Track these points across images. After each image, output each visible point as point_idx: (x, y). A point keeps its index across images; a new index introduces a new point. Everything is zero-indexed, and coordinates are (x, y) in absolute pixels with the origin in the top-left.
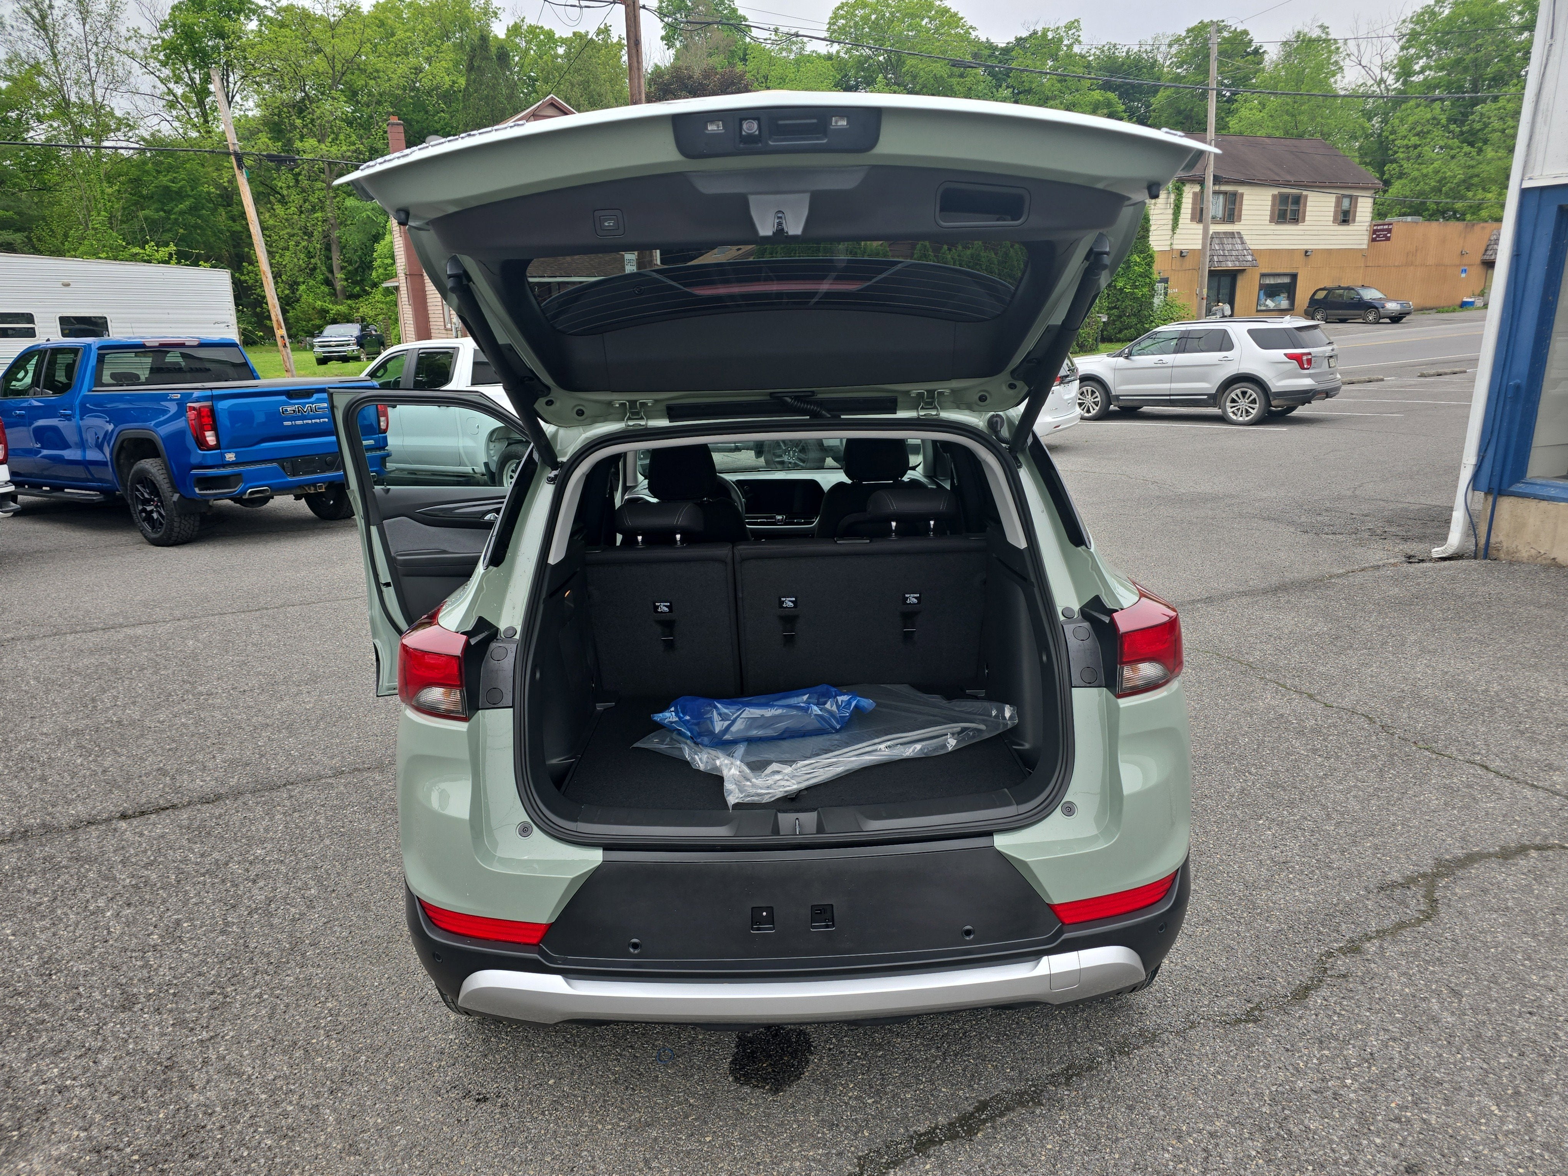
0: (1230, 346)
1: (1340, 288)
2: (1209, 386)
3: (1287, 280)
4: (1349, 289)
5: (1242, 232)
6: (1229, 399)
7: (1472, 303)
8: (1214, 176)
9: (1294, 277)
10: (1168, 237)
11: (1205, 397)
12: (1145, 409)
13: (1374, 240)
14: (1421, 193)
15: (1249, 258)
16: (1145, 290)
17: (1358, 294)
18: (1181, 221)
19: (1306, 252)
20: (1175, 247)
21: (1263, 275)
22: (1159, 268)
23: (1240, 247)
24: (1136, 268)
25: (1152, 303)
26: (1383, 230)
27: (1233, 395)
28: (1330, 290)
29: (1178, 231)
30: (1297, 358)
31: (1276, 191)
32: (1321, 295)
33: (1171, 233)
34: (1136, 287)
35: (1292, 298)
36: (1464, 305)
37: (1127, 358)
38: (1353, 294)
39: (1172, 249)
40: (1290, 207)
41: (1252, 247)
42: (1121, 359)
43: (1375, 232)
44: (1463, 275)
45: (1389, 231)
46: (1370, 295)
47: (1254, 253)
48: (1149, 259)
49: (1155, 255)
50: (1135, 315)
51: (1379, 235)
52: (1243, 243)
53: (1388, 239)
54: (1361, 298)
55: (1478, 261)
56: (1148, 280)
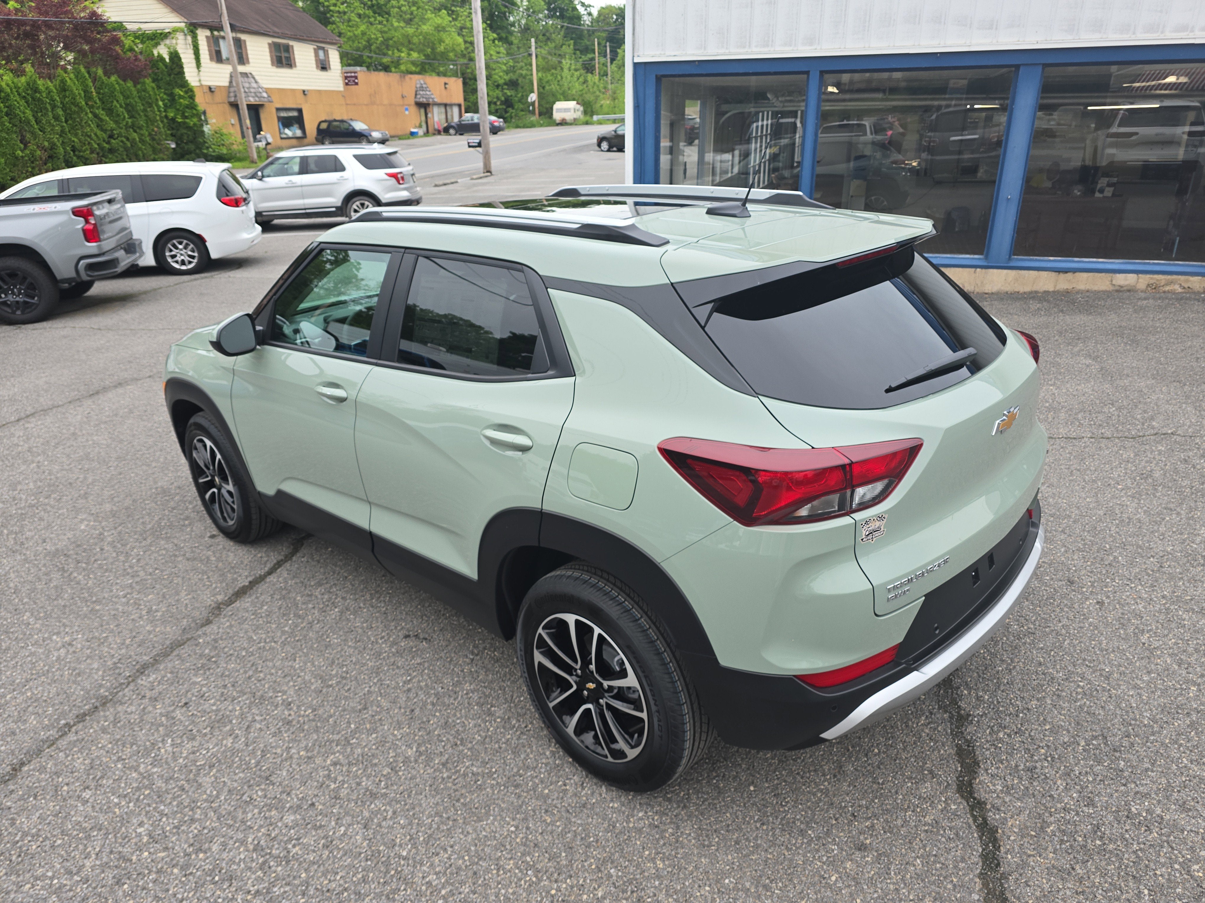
0: (342, 169)
1: (335, 121)
2: (336, 200)
3: (295, 114)
4: (342, 121)
5: (254, 73)
6: (352, 210)
7: (417, 133)
8: (230, 24)
9: (300, 111)
10: (196, 74)
11: (334, 209)
12: (276, 222)
13: (347, 84)
14: (358, 49)
15: (265, 95)
16: (195, 120)
17: (350, 125)
18: (202, 61)
19: (304, 91)
20: (204, 83)
21: (278, 110)
22: (201, 101)
23: (254, 85)
24: (181, 100)
25: (203, 132)
26: (352, 77)
27: (355, 207)
28: (330, 122)
29: (202, 69)
30: (394, 176)
31: (270, 40)
32: (324, 126)
33: (196, 70)
34: (186, 117)
35: (302, 127)
36: (412, 134)
37: (260, 180)
38: (346, 126)
39: (201, 85)
40: (284, 55)
41: (265, 86)
42: (255, 181)
43: (346, 78)
44: (407, 113)
45: (356, 77)
46: (359, 126)
47: (267, 90)
48: (190, 92)
49: (195, 90)
50: (191, 142)
51: (350, 80)
52: (256, 82)
53: (357, 84)
54: (354, 130)
55: (413, 103)
56: (194, 112)
